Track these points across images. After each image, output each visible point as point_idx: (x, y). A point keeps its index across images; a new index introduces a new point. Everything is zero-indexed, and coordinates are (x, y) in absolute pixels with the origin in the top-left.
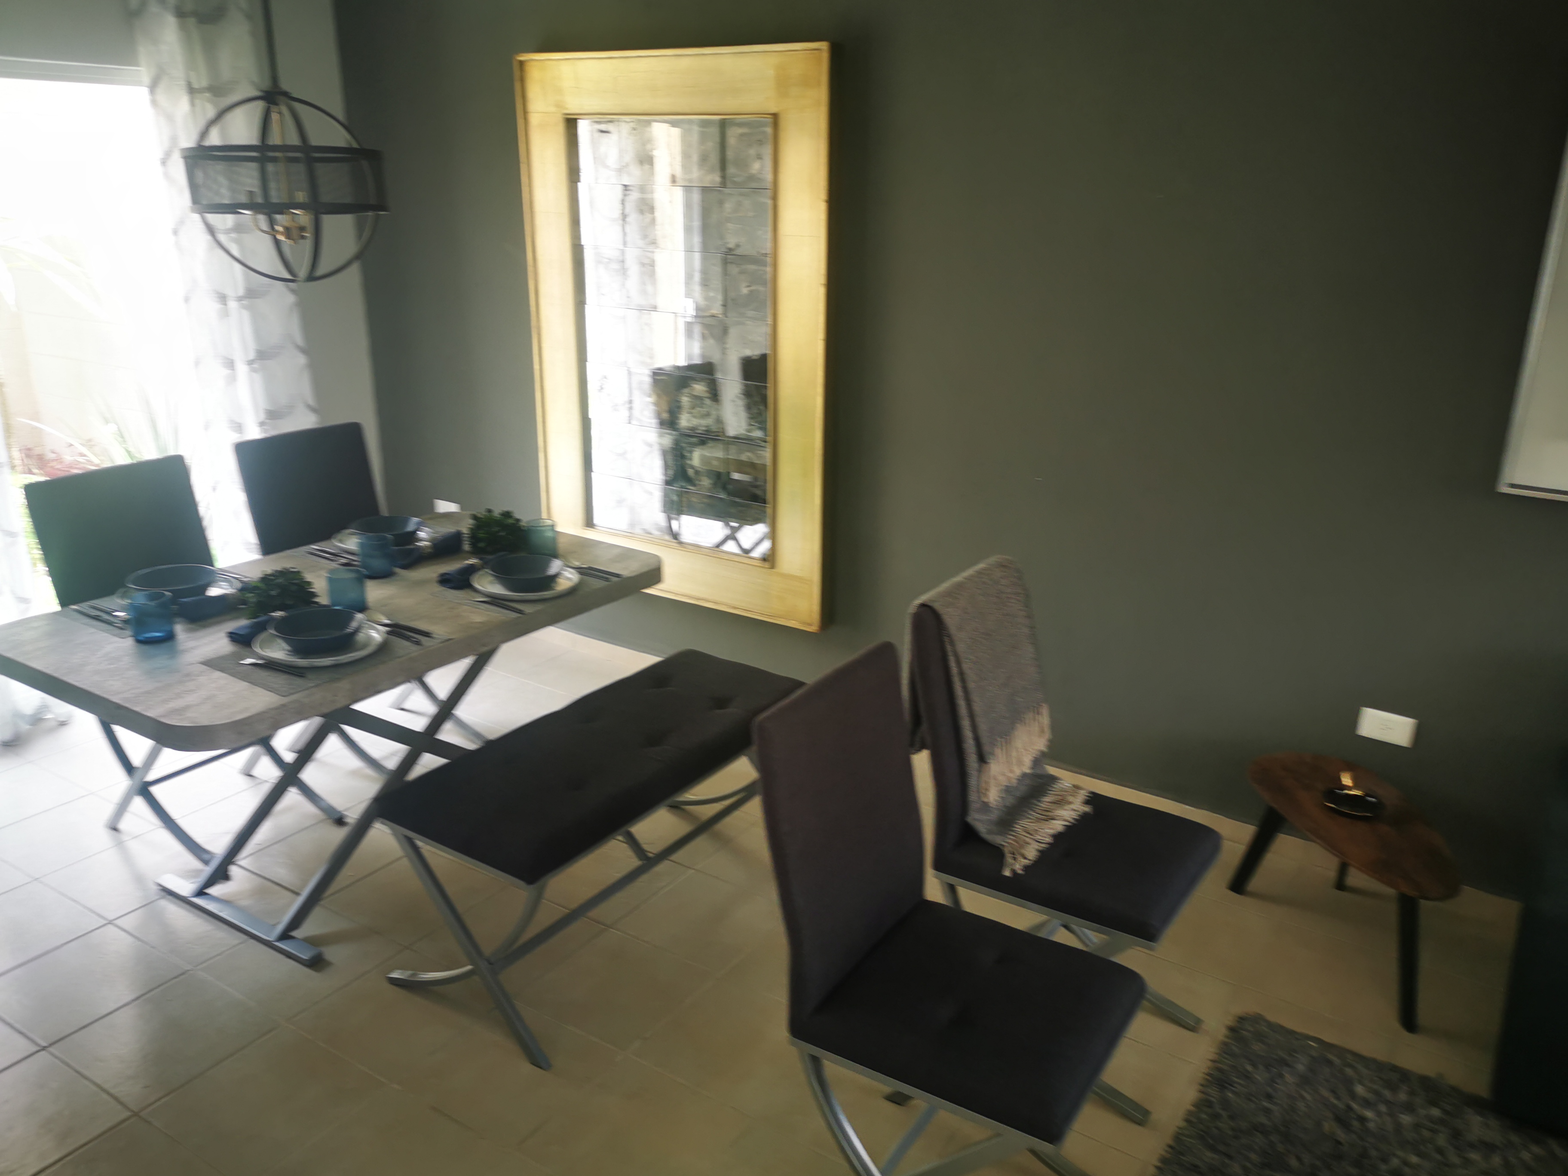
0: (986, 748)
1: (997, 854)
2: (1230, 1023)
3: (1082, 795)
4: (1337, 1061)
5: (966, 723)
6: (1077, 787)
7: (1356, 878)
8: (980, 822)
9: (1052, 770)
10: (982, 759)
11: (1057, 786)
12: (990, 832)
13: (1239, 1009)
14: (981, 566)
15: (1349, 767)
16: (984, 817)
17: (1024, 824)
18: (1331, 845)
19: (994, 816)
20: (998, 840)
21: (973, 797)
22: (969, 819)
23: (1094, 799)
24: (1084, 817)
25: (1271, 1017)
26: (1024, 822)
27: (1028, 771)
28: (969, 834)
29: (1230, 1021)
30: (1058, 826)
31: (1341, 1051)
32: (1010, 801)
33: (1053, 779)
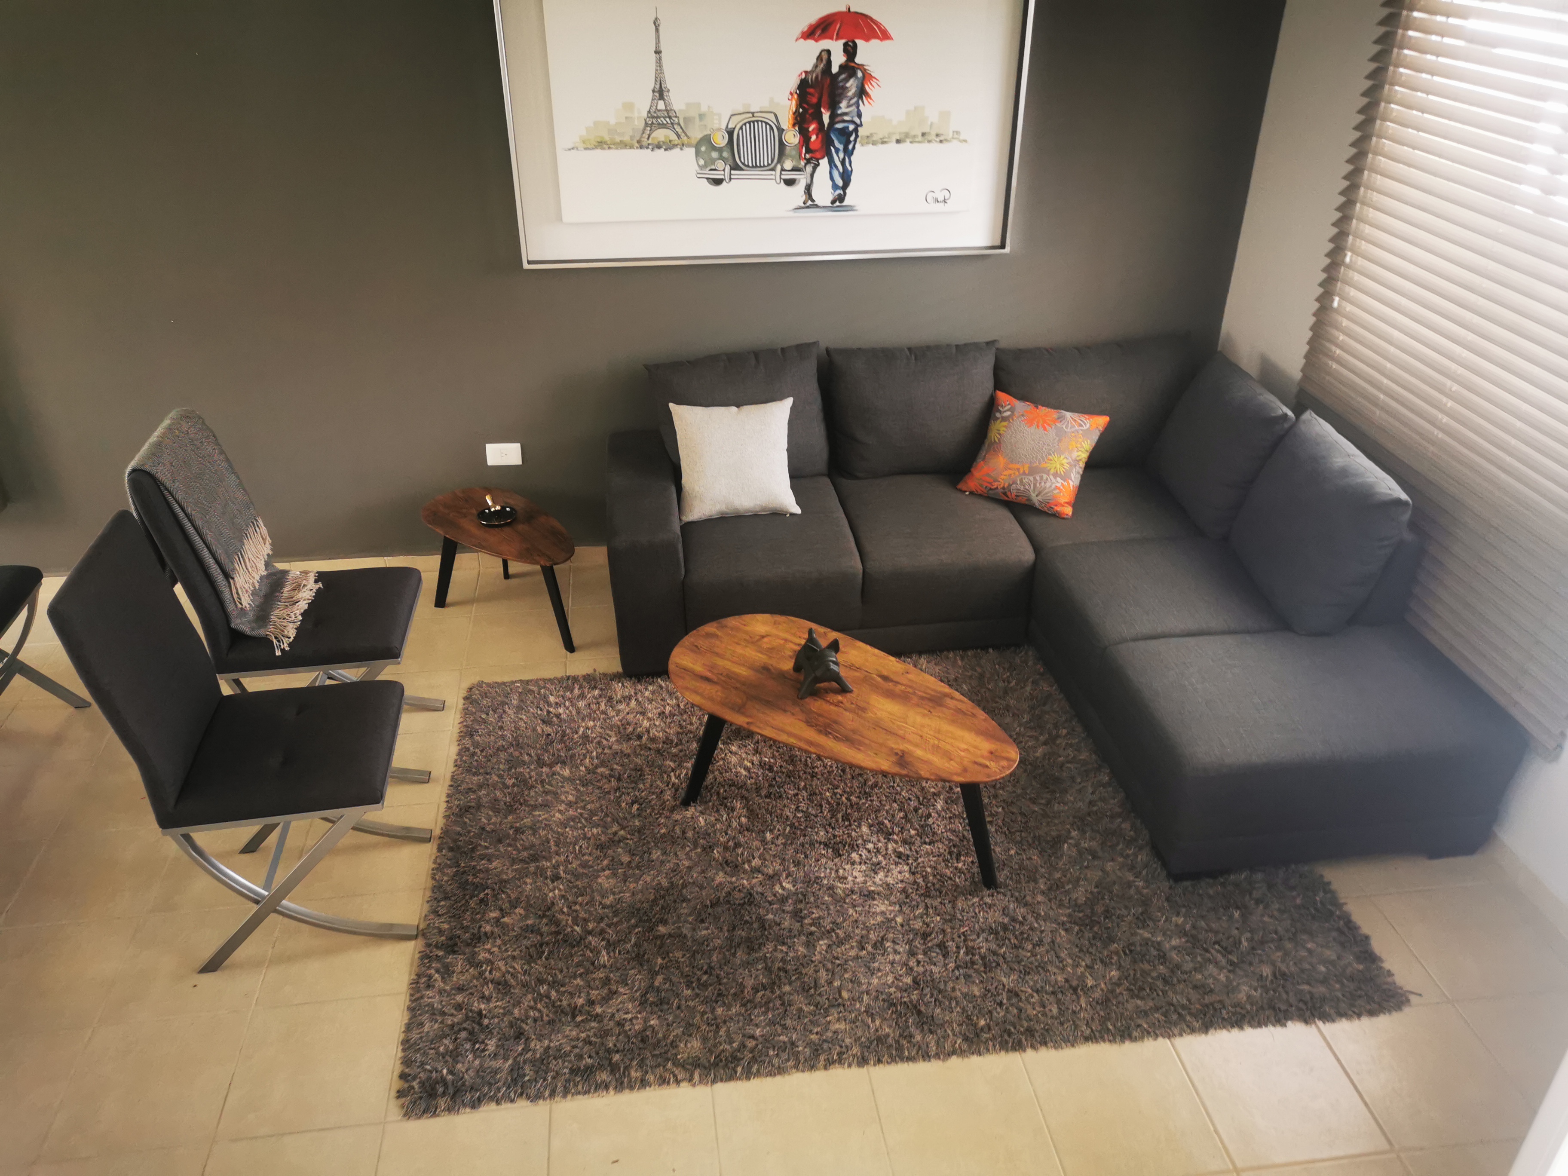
0: (228, 568)
1: (266, 643)
2: (464, 695)
3: (312, 578)
4: (535, 689)
5: (205, 553)
6: (306, 573)
7: (515, 567)
8: (243, 625)
9: (281, 566)
10: (228, 576)
11: (290, 576)
12: (253, 629)
13: (466, 685)
14: (167, 422)
15: (489, 491)
16: (244, 620)
17: (276, 614)
18: (492, 551)
19: (251, 615)
20: (262, 632)
21: (230, 608)
22: (233, 625)
23: (321, 577)
24: (319, 591)
25: (488, 679)
26: (276, 612)
27: (265, 573)
28: (237, 636)
29: (463, 693)
30: (303, 606)
31: (536, 682)
32: (258, 600)
33: (285, 573)
